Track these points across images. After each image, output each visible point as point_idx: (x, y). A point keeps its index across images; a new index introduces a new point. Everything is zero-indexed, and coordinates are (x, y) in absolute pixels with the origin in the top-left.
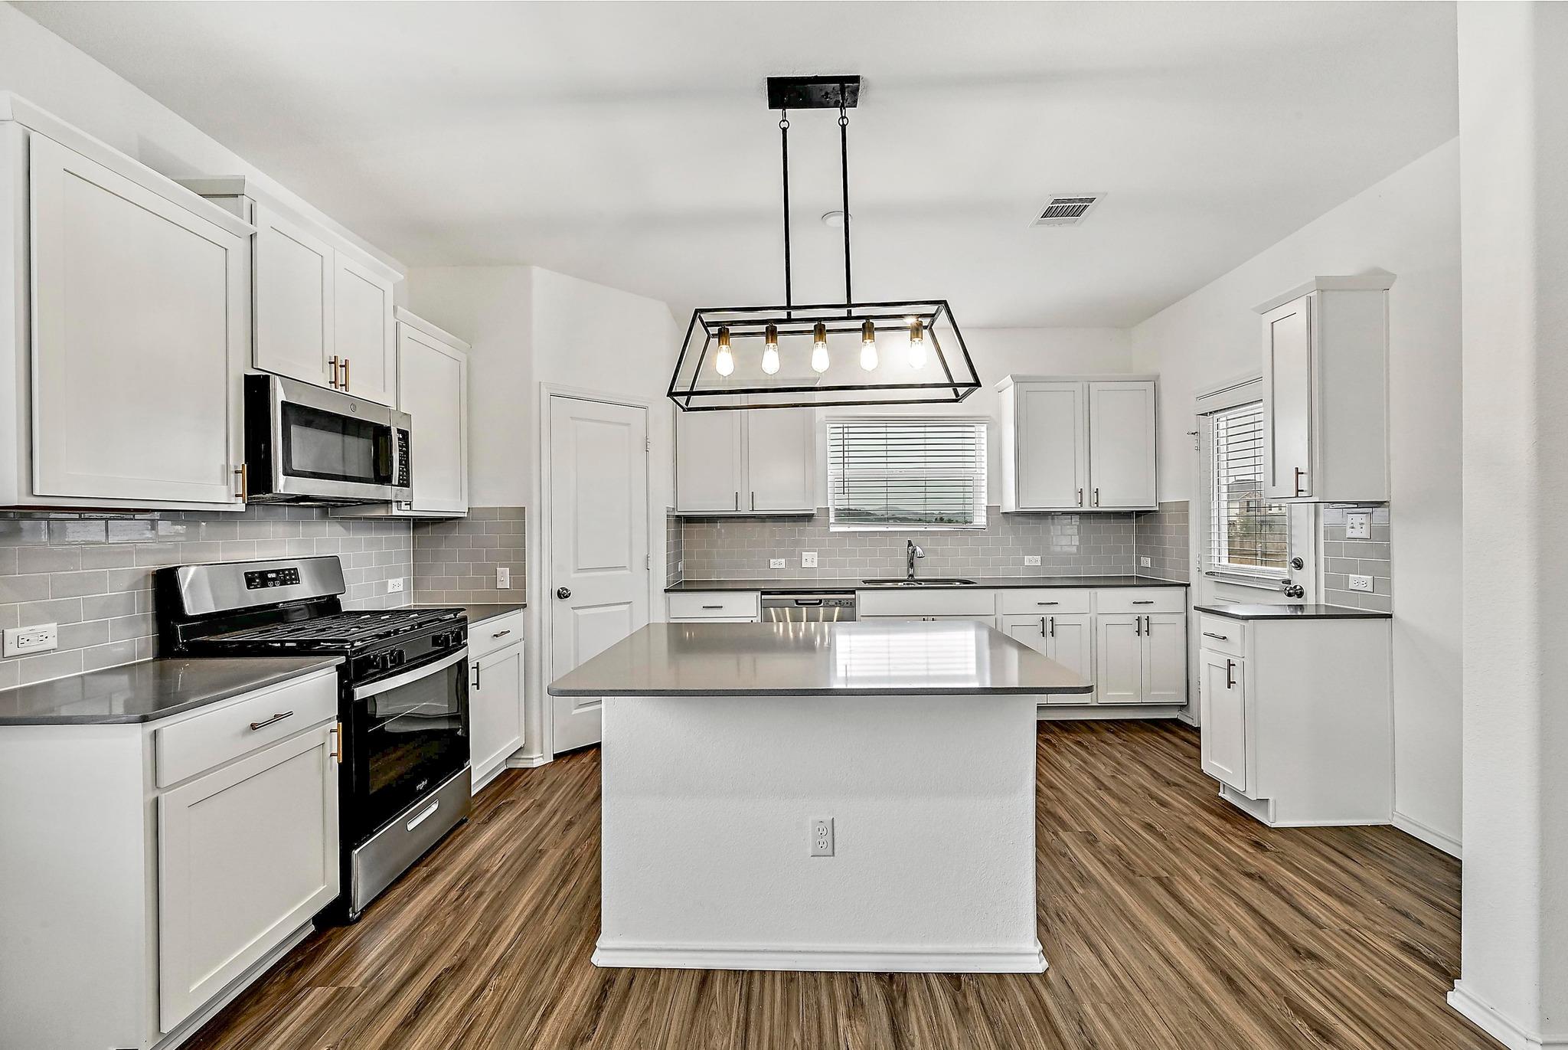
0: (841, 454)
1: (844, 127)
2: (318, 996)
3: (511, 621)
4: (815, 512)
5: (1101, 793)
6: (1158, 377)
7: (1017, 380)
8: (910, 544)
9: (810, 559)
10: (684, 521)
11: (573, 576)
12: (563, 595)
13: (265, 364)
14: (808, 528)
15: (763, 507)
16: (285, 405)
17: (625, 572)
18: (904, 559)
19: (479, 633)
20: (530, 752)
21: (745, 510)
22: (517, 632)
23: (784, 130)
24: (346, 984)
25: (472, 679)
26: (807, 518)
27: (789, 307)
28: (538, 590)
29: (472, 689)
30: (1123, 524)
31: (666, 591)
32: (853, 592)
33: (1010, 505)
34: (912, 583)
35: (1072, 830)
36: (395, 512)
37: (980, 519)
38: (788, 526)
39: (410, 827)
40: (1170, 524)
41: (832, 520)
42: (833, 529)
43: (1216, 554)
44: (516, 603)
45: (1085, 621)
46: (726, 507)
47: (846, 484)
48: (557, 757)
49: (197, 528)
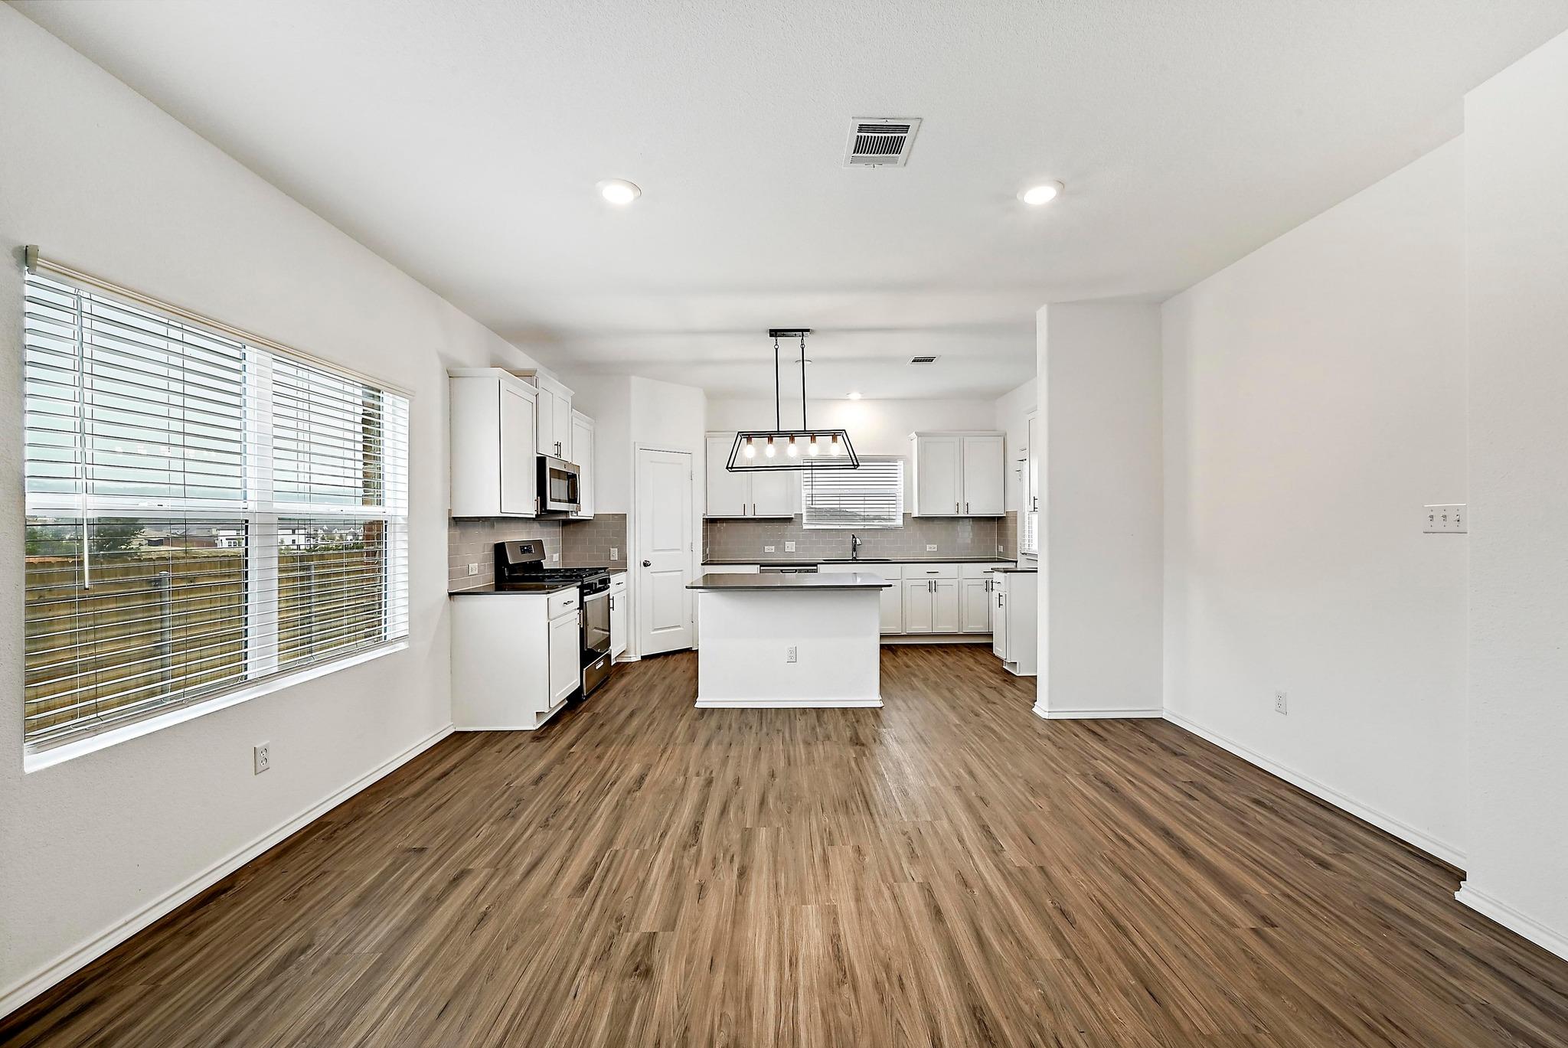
0: (810, 483)
1: (803, 349)
2: (586, 716)
3: (623, 575)
4: (793, 516)
5: (944, 668)
6: (1006, 434)
7: (919, 435)
8: (854, 537)
9: (790, 546)
10: (710, 522)
11: (651, 552)
12: (646, 564)
13: (542, 452)
14: (790, 527)
15: (761, 513)
16: (549, 469)
17: (679, 552)
18: (851, 547)
19: (615, 579)
20: (628, 653)
21: (749, 515)
22: (625, 585)
23: (777, 349)
24: (596, 711)
25: (612, 606)
26: (788, 520)
27: (778, 431)
28: (633, 561)
29: (611, 610)
30: (988, 525)
31: (702, 564)
32: (816, 565)
33: (916, 514)
34: (855, 560)
35: (918, 677)
36: (570, 517)
37: (899, 522)
38: (777, 526)
39: (597, 668)
40: (1010, 524)
41: (804, 521)
42: (804, 527)
43: (1027, 542)
45: (955, 583)
46: (738, 513)
47: (814, 499)
48: (644, 658)
49: (513, 525)
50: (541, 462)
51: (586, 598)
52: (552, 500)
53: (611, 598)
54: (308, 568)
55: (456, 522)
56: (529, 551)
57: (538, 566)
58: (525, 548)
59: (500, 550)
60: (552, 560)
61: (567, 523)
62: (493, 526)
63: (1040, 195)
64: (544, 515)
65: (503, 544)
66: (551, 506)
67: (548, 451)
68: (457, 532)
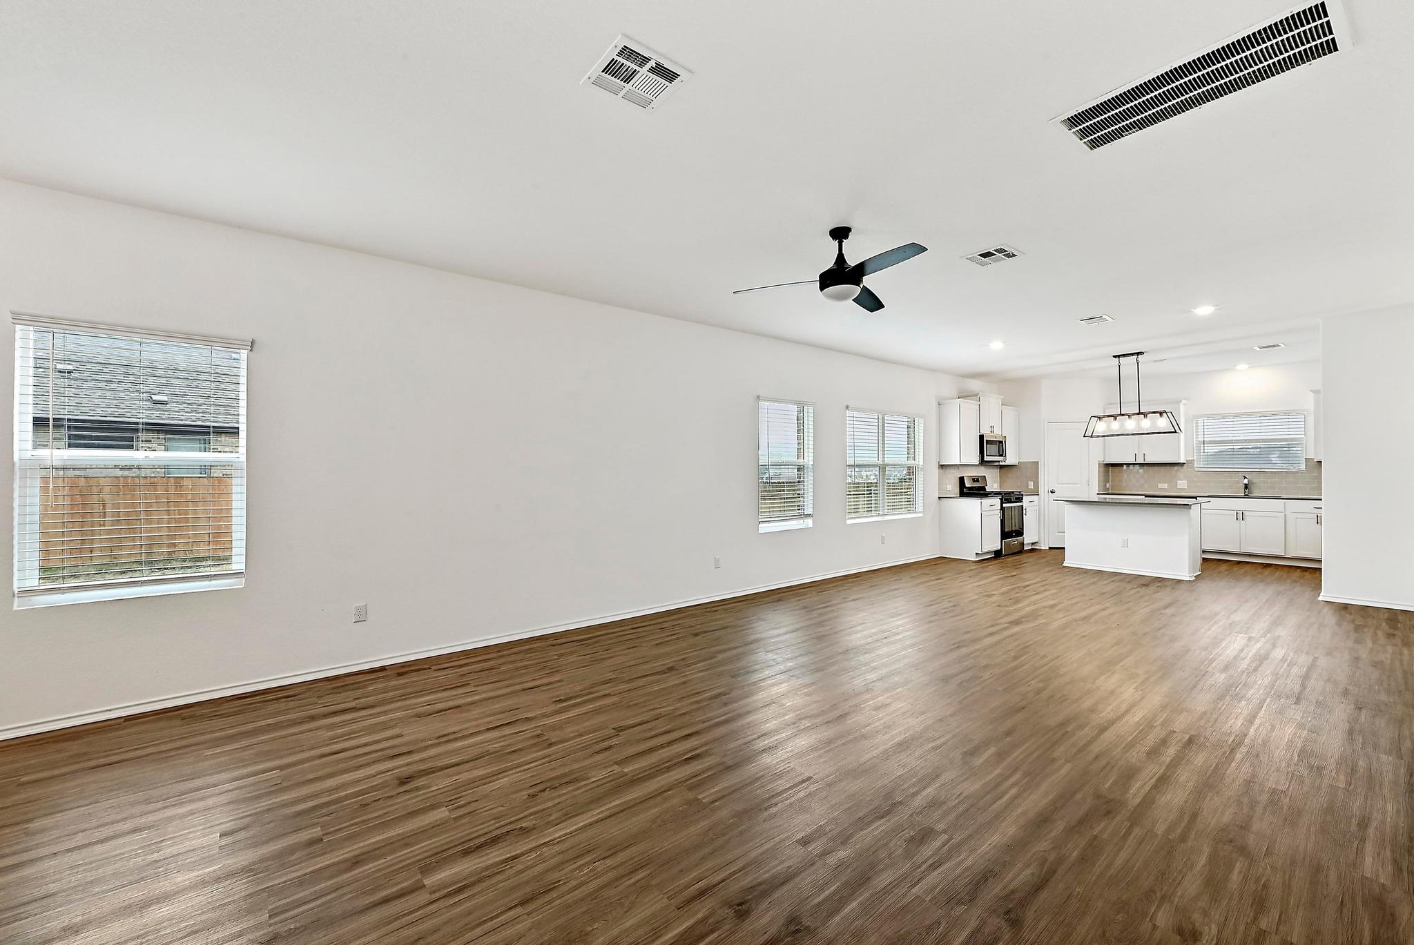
3: (1035, 498)
11: (1056, 485)
12: (1051, 491)
13: (982, 432)
16: (987, 441)
19: (1026, 500)
22: (1036, 503)
25: (1024, 513)
27: (1121, 413)
28: (1044, 489)
29: (1024, 516)
36: (1001, 464)
44: (1036, 493)
48: (1050, 548)
49: (969, 468)
50: (981, 437)
51: (1004, 505)
52: (987, 455)
53: (1024, 508)
54: (871, 490)
55: (942, 466)
56: (978, 481)
57: (983, 488)
58: (975, 480)
59: (962, 480)
60: (992, 486)
61: (1002, 467)
62: (958, 468)
63: (1205, 310)
64: (983, 462)
65: (963, 477)
66: (986, 458)
67: (986, 431)
68: (941, 471)
